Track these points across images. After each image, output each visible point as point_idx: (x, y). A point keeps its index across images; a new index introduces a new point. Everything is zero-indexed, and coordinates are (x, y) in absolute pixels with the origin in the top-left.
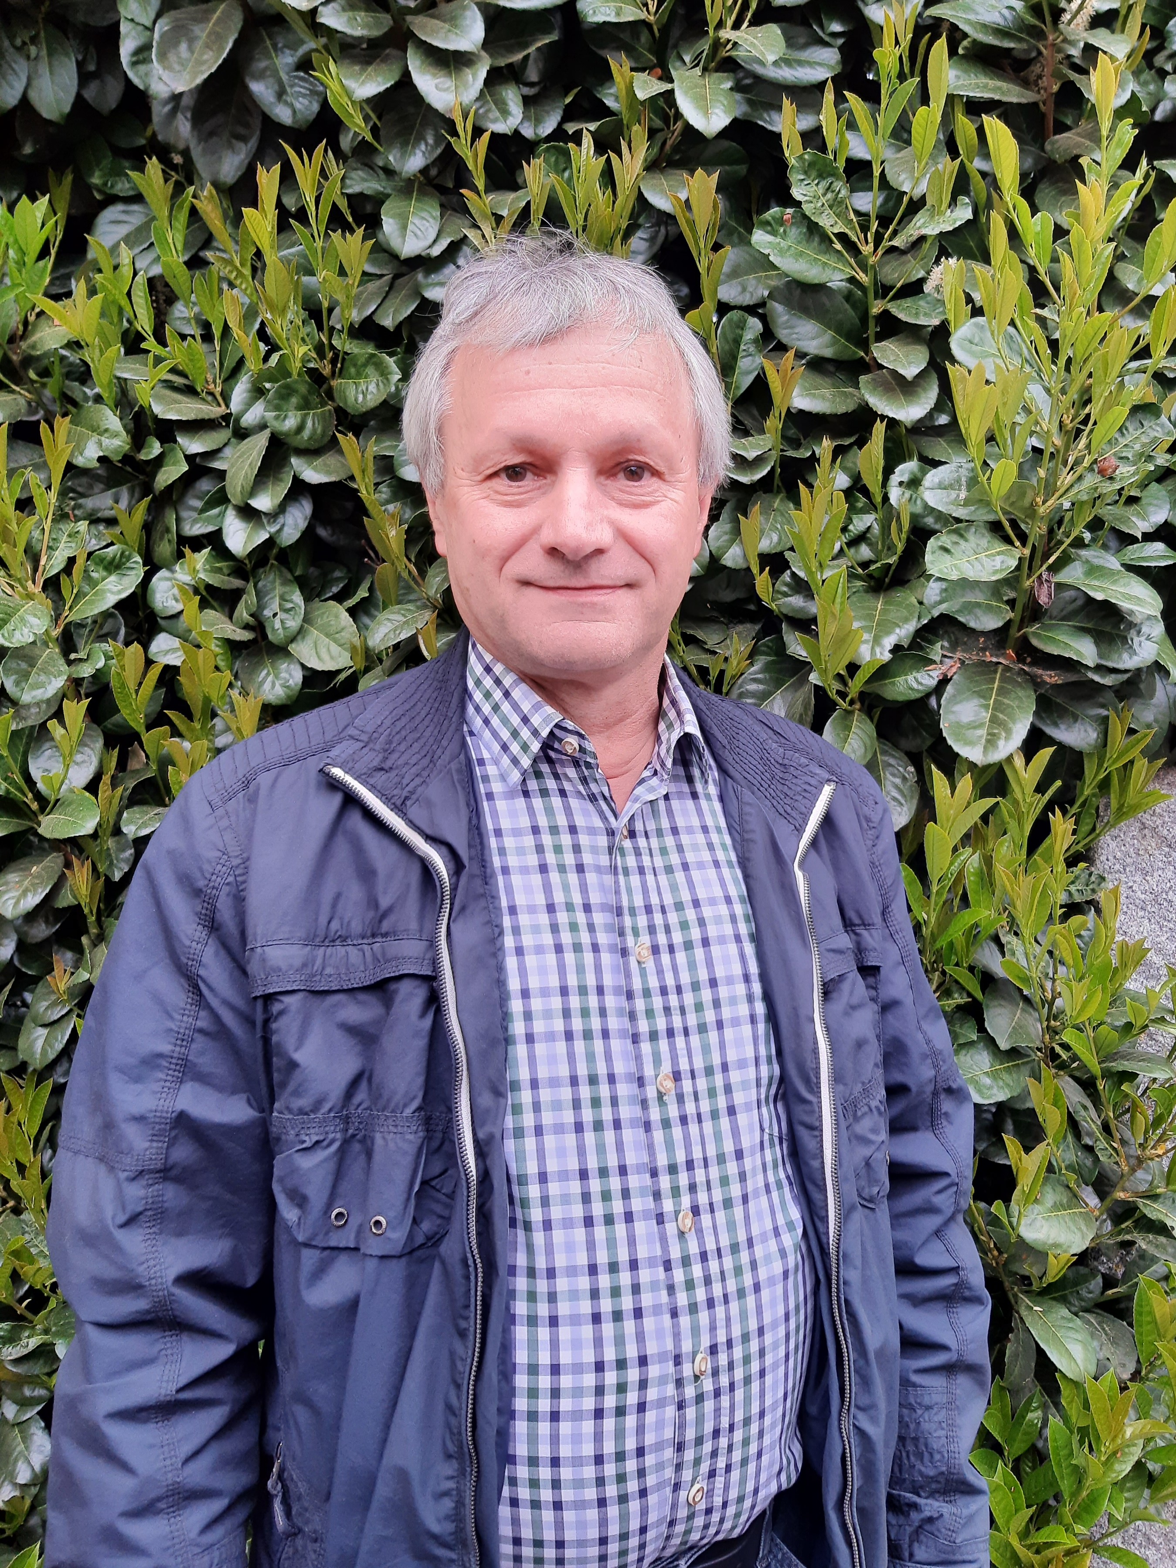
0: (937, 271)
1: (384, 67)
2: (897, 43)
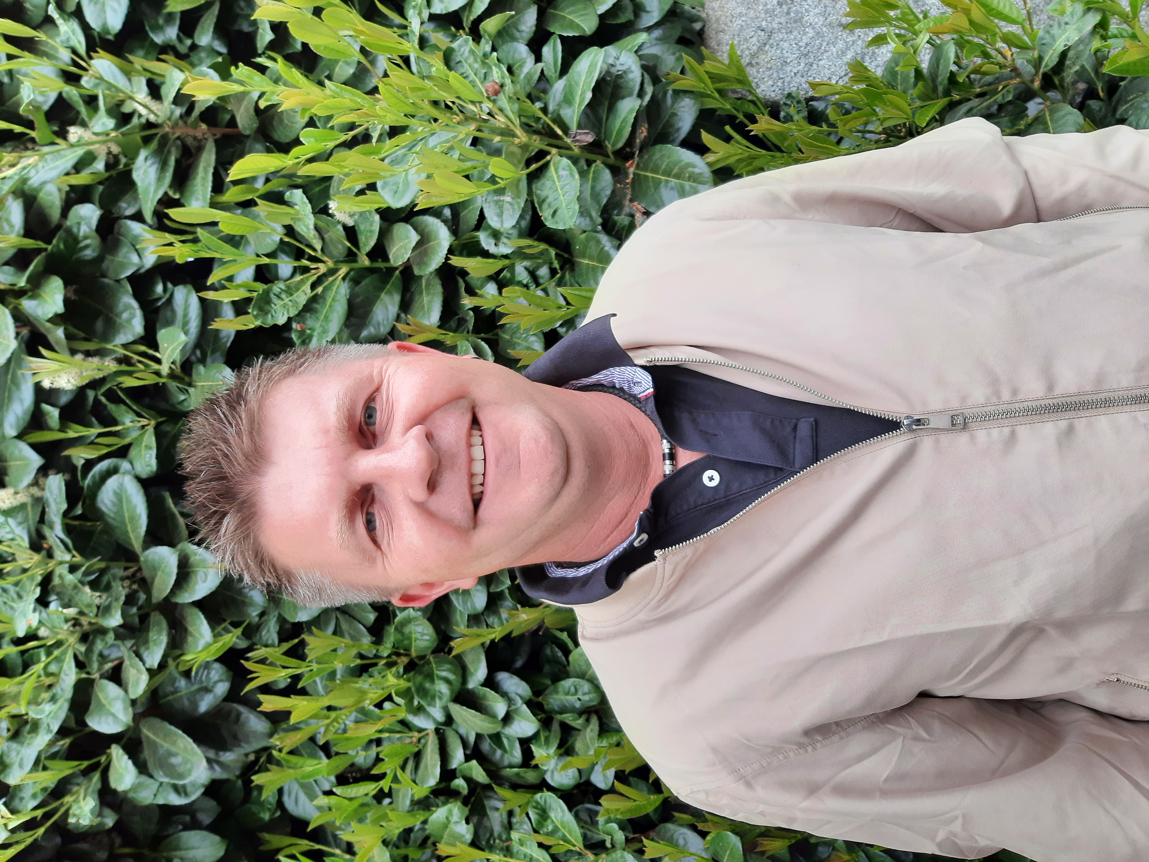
0: (340, 216)
1: (189, 619)
2: (171, 244)
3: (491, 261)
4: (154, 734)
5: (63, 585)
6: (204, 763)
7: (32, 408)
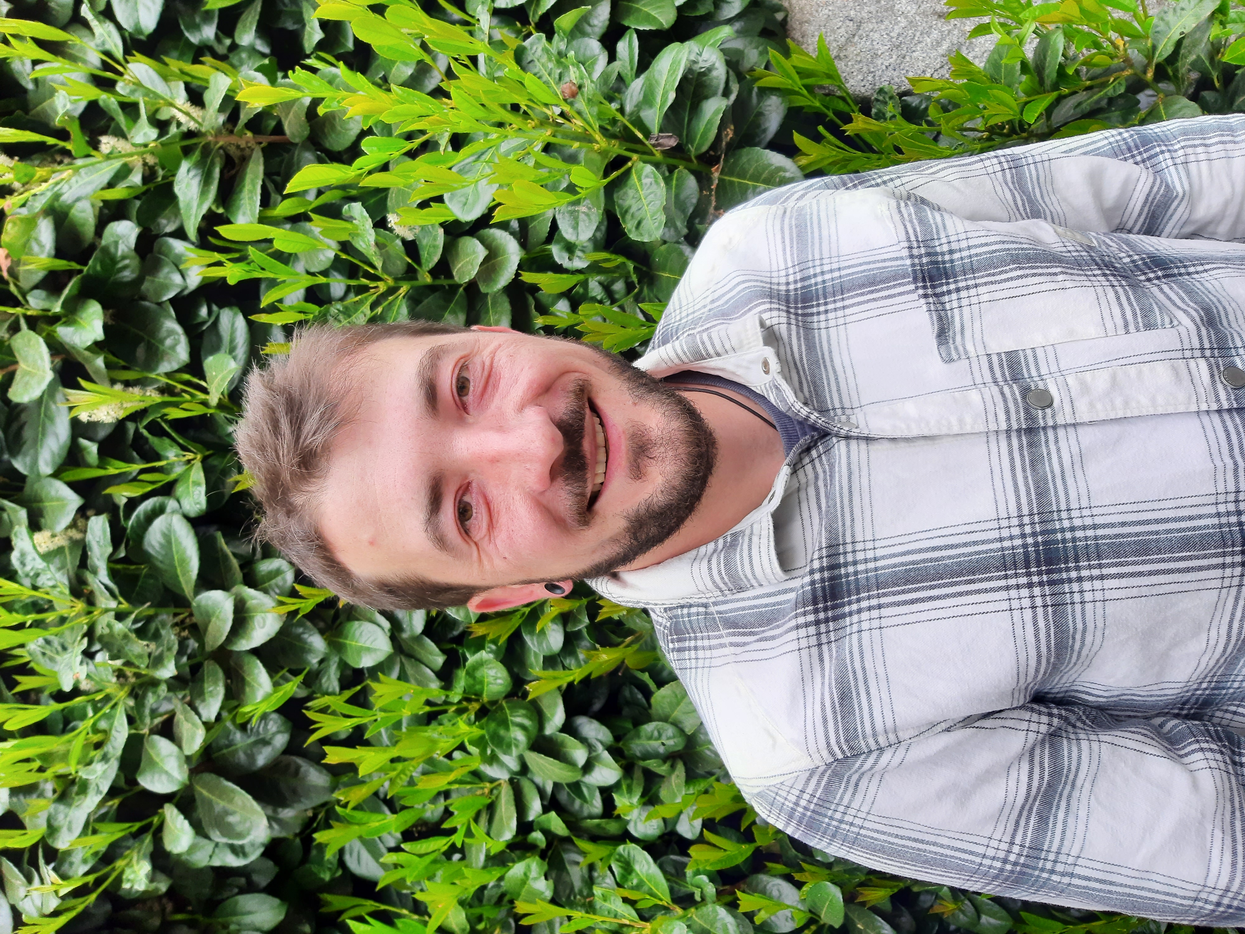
0: (399, 230)
1: (245, 668)
2: (219, 264)
3: (565, 276)
4: (209, 791)
5: (111, 635)
6: (265, 822)
7: (68, 443)
